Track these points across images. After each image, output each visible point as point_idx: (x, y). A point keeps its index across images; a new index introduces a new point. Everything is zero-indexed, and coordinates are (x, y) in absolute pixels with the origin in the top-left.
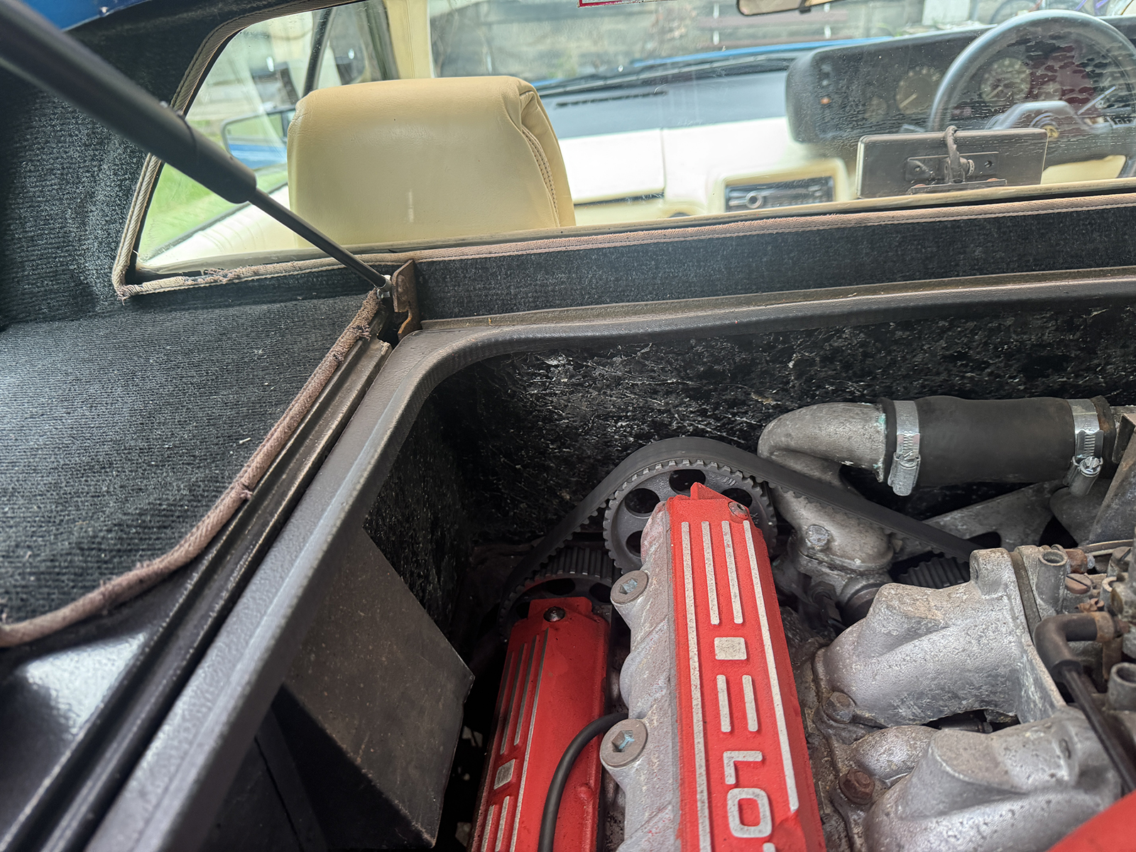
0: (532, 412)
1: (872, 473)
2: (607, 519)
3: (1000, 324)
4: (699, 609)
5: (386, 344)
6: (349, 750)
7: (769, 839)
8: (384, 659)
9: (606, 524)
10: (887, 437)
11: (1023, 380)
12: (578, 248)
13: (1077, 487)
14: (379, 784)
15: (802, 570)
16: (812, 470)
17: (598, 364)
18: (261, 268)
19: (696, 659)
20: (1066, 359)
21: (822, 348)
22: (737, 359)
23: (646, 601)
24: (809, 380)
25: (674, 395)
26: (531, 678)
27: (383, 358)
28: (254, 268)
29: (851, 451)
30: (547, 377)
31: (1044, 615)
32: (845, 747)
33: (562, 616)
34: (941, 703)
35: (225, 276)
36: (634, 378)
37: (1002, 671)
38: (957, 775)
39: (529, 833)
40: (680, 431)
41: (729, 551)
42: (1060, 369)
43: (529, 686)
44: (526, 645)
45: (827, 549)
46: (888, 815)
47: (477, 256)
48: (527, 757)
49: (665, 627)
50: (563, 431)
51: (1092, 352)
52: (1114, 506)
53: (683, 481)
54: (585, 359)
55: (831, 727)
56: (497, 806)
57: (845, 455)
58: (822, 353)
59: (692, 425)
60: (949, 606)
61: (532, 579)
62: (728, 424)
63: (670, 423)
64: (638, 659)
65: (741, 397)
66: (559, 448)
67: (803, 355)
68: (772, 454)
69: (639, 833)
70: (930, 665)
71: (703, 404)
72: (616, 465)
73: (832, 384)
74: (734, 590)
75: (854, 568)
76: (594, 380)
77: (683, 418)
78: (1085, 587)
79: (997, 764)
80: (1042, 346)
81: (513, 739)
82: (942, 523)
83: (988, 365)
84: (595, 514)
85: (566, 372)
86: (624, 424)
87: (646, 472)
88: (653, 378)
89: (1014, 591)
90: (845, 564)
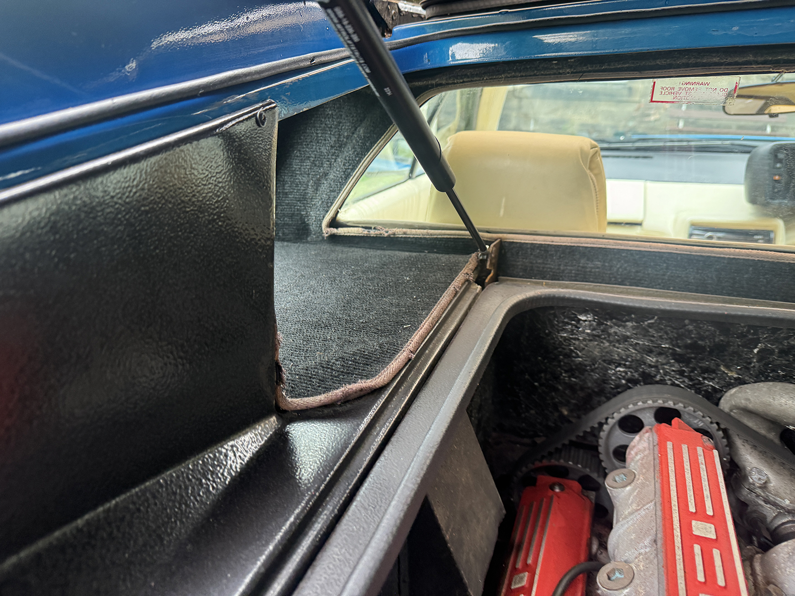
0: (557, 348)
2: (604, 431)
4: (679, 499)
5: (479, 287)
8: (463, 480)
9: (603, 434)
12: (614, 247)
16: (760, 428)
17: (615, 324)
18: (408, 231)
19: (679, 530)
21: (781, 343)
22: (717, 340)
23: (633, 490)
24: (766, 364)
25: (664, 356)
26: (540, 523)
27: (477, 295)
28: (404, 230)
30: (576, 327)
33: (562, 489)
35: (387, 232)
36: (637, 339)
40: (662, 382)
41: (703, 467)
43: (538, 529)
44: (535, 503)
45: (764, 487)
47: (543, 243)
48: (538, 571)
49: (651, 507)
50: (576, 366)
53: (665, 416)
54: (606, 320)
57: (791, 421)
58: (781, 347)
59: (670, 380)
61: (541, 461)
62: (698, 384)
63: (655, 376)
64: (626, 526)
65: (713, 366)
66: (569, 377)
67: (766, 346)
68: (731, 411)
71: (683, 367)
72: (609, 399)
73: (782, 371)
75: (783, 505)
76: (609, 335)
77: (666, 373)
81: (526, 560)
84: (596, 426)
85: (591, 325)
86: (622, 369)
87: (640, 403)
88: (652, 341)
90: (777, 502)
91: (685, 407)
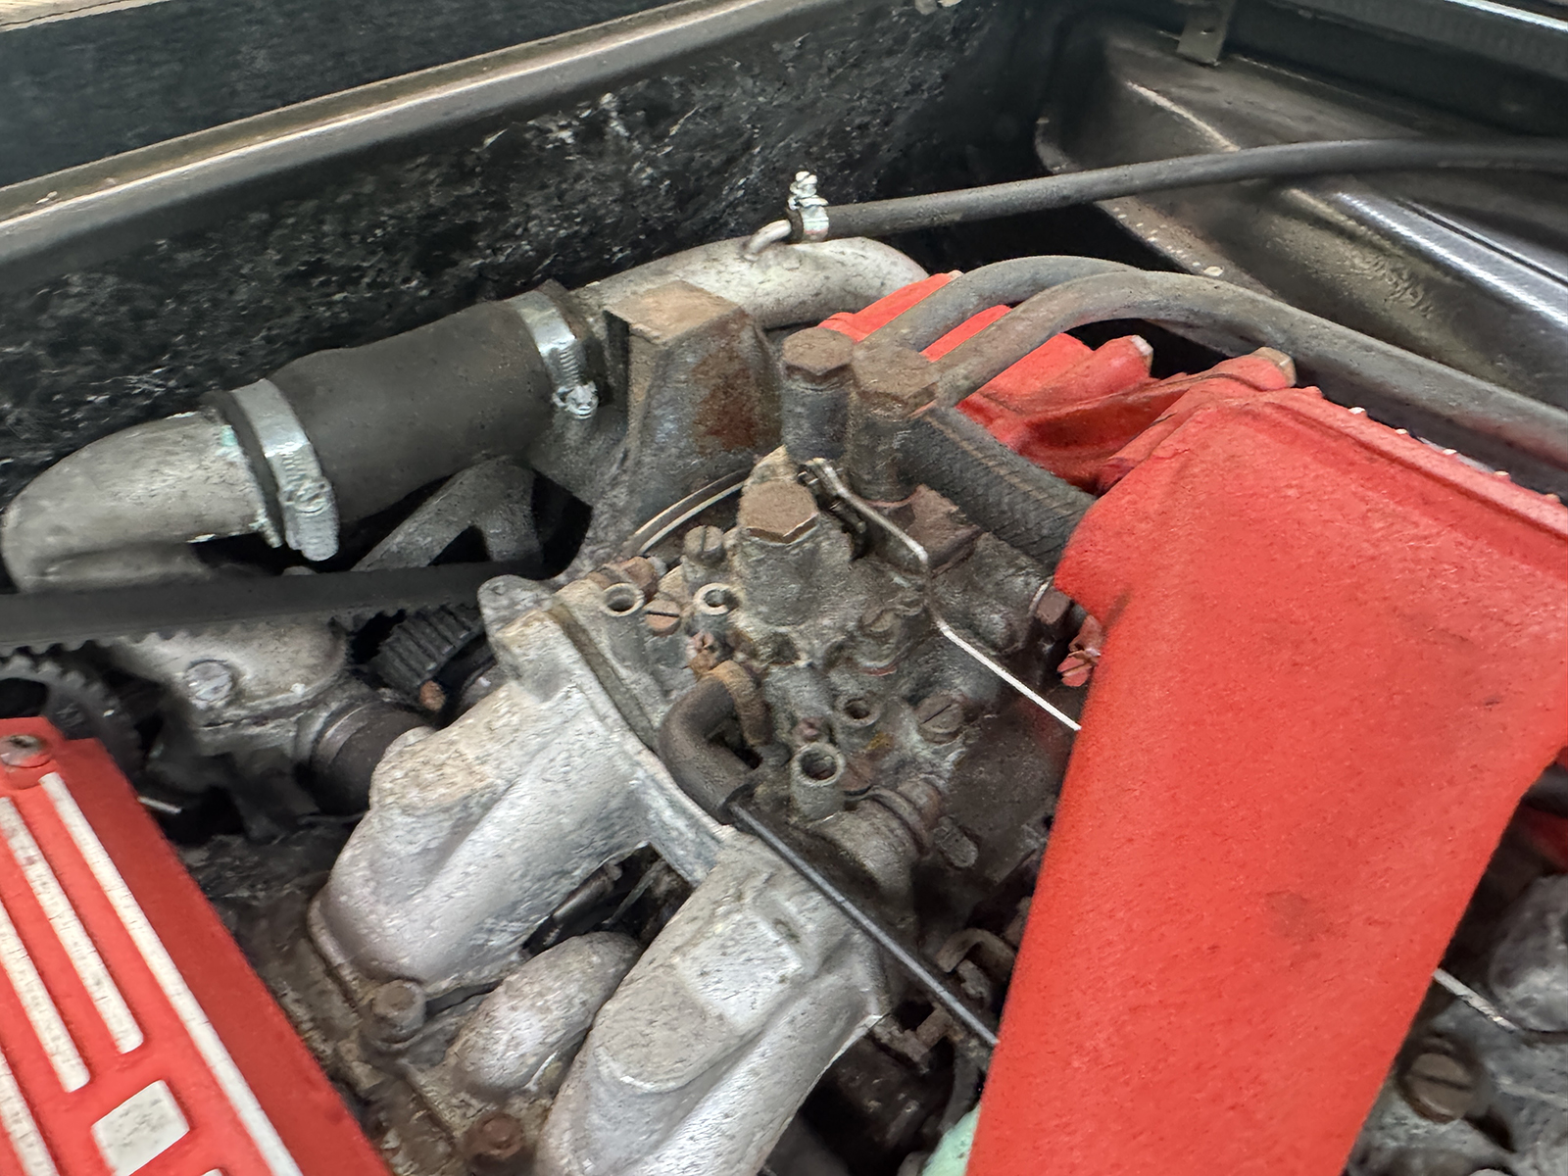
1: (257, 538)
3: (356, 195)
10: (252, 468)
11: (424, 279)
15: (209, 752)
20: (472, 228)
29: (198, 519)
31: (636, 689)
42: (470, 249)
45: (237, 695)
55: (400, 1053)
57: (191, 528)
68: (44, 574)
73: (98, 391)
74: (89, 965)
75: (297, 701)
78: (674, 621)
80: (432, 215)
83: (363, 272)
89: (582, 673)
90: (281, 704)
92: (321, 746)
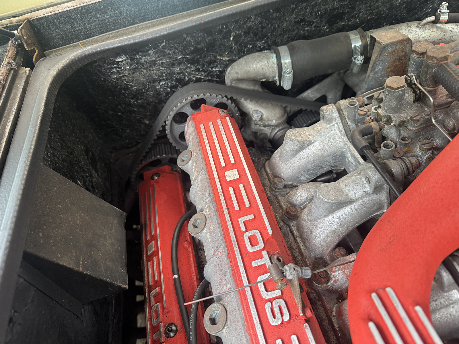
0: (117, 87)
1: (273, 83)
2: (167, 130)
3: (316, 2)
4: (216, 161)
5: (28, 69)
6: (75, 267)
7: (264, 249)
8: (79, 222)
9: (168, 132)
10: (278, 65)
11: (328, 26)
13: (355, 70)
14: (93, 275)
15: (253, 130)
16: (249, 86)
17: (142, 56)
19: (219, 183)
20: (344, 13)
21: (243, 28)
22: (207, 41)
23: (193, 162)
24: (240, 45)
25: (183, 64)
26: (152, 206)
27: (28, 77)
29: (264, 75)
30: (119, 68)
31: (351, 127)
32: (283, 198)
33: (159, 176)
34: (316, 171)
36: (161, 60)
37: (338, 154)
38: (329, 201)
39: (168, 269)
40: (190, 81)
41: (223, 133)
42: (342, 19)
43: (152, 210)
44: (146, 192)
45: (261, 119)
46: (305, 221)
48: (159, 239)
49: (203, 172)
50: (136, 92)
51: (353, 8)
52: (371, 75)
53: (196, 105)
54: (135, 55)
55: (277, 192)
56: (151, 261)
57: (262, 77)
58: (244, 30)
59: (194, 77)
60: (314, 133)
61: (141, 163)
62: (210, 73)
63: (185, 78)
64: (195, 188)
65: (213, 59)
66: (136, 101)
67: (236, 33)
68: (232, 83)
69: (212, 259)
70: (311, 158)
71: (197, 66)
72: (165, 103)
73: (250, 44)
74: (229, 149)
75: (273, 124)
76: (142, 64)
77: (190, 74)
78: (365, 112)
79: (343, 193)
80: (334, 9)
81: (151, 233)
82: (304, 96)
83: (313, 22)
84: (161, 129)
85: (127, 63)
86: (163, 83)
87: (179, 104)
88: (171, 58)
89: (339, 121)
90: (270, 124)
91: (204, 95)
92: (276, 136)
